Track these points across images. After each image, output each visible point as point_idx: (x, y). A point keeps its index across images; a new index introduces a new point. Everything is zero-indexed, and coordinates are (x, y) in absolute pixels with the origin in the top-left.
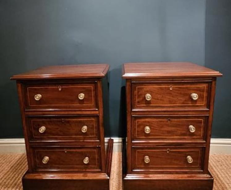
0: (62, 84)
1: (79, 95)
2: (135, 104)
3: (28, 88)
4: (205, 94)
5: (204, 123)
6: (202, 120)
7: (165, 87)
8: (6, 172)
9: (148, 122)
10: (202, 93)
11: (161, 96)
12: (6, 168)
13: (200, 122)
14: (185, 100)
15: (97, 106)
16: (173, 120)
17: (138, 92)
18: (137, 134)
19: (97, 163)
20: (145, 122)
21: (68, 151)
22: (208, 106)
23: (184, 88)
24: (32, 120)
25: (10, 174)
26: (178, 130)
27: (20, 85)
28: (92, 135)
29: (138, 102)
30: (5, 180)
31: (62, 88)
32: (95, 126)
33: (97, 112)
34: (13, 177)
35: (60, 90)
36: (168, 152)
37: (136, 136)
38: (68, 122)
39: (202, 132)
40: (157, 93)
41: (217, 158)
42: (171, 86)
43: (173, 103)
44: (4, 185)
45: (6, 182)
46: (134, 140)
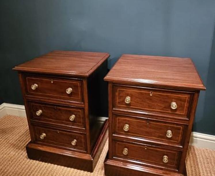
0: (53, 78)
1: (67, 90)
2: (116, 104)
3: (27, 78)
4: (186, 105)
5: (183, 130)
6: (180, 128)
7: (146, 93)
8: (21, 135)
9: (128, 121)
10: (183, 103)
11: (141, 100)
12: (22, 131)
13: (179, 129)
14: (165, 107)
15: (83, 100)
16: (152, 123)
17: (119, 94)
18: (118, 130)
19: (83, 146)
20: (126, 120)
21: (60, 132)
22: (188, 116)
23: (164, 96)
24: (32, 104)
25: (23, 137)
26: (156, 132)
27: (20, 75)
28: (79, 123)
29: (119, 103)
30: (19, 142)
31: (53, 81)
32: (81, 116)
33: (83, 105)
34: (25, 140)
35: (52, 82)
36: (146, 149)
37: (117, 130)
38: (60, 109)
39: (180, 138)
40: (137, 97)
41: (207, 154)
42: (151, 93)
43: (152, 108)
44: (17, 146)
45: (19, 144)
46: (115, 134)
